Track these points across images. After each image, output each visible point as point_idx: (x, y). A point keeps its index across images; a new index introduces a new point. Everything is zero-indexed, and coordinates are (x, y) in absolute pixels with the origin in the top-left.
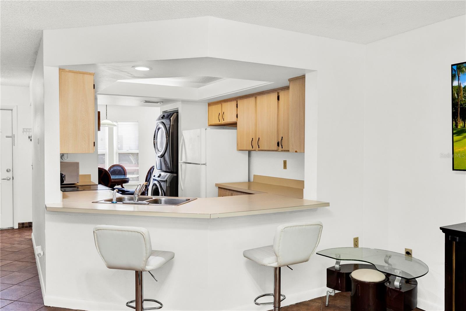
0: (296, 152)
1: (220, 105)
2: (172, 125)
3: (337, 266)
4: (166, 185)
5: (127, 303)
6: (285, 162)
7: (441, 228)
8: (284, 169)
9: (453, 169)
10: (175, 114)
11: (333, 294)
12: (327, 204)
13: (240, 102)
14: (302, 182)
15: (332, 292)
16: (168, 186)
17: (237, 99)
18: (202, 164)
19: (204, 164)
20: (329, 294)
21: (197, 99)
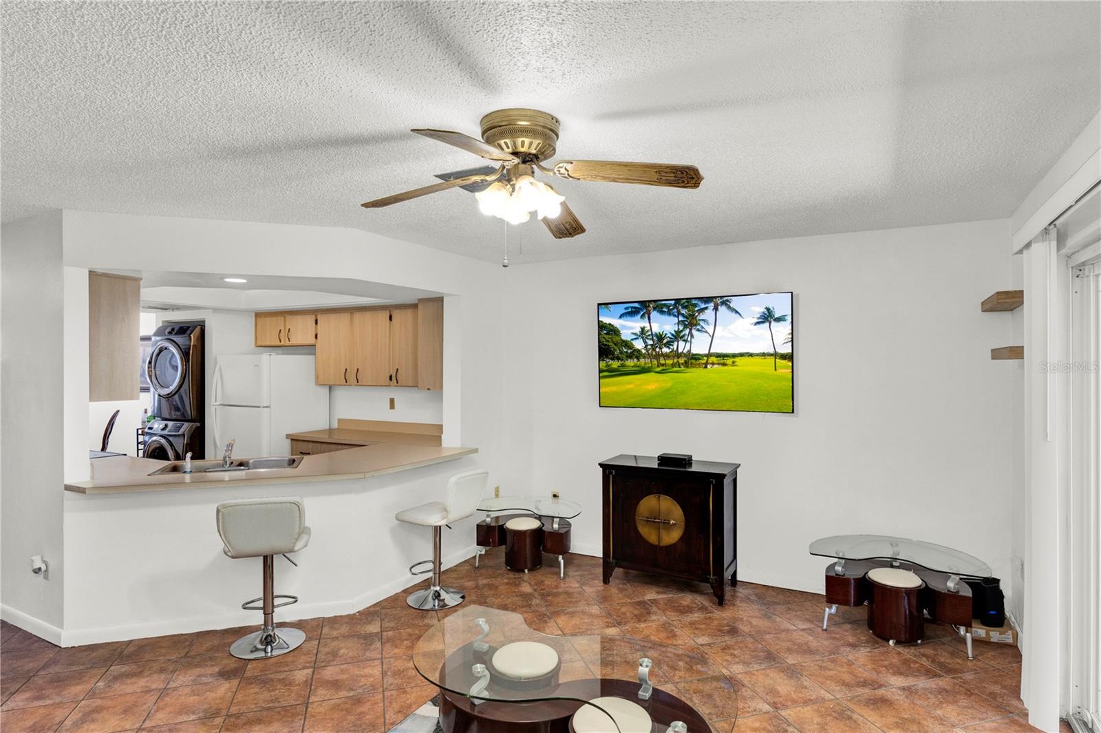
0: (428, 389)
1: (283, 318)
2: (193, 345)
3: (488, 520)
4: (182, 442)
5: (244, 605)
6: (392, 401)
7: (599, 464)
8: (391, 409)
9: (600, 406)
10: (199, 327)
11: (483, 552)
12: (476, 451)
13: (320, 318)
14: (440, 427)
15: (482, 550)
16: (187, 444)
17: (316, 313)
18: (264, 407)
19: (267, 407)
20: (479, 552)
21: (244, 307)
